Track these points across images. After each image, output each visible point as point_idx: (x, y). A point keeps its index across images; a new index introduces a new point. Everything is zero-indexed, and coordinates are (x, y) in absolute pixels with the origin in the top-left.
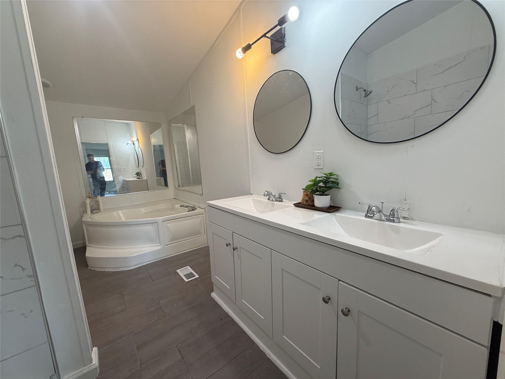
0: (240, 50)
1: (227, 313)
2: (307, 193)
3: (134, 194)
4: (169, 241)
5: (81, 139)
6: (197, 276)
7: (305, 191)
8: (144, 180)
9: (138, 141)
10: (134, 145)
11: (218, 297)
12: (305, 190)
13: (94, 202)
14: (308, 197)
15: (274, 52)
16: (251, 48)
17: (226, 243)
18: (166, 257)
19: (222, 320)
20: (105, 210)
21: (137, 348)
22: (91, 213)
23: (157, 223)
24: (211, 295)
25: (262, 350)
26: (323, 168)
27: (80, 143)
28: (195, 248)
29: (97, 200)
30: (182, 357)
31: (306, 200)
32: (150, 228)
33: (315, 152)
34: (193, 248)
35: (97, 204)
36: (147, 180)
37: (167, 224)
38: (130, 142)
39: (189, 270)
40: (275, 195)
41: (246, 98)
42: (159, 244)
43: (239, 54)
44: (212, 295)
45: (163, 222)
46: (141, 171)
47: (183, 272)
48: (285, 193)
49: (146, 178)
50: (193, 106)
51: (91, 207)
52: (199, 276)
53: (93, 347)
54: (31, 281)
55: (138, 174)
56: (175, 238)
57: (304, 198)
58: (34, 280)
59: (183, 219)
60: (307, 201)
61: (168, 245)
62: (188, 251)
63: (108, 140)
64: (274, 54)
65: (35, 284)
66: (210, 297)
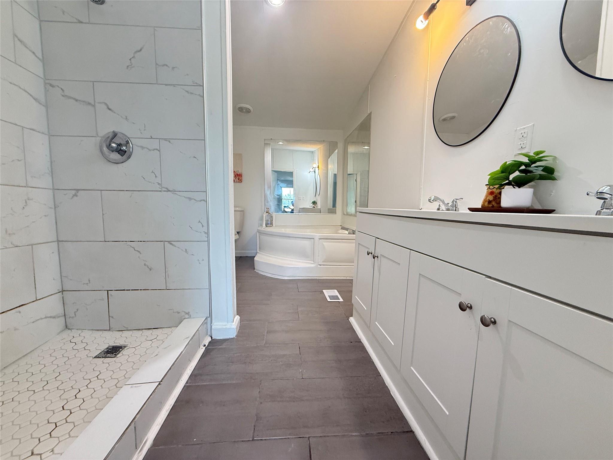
0: (421, 18)
1: (360, 339)
2: (492, 190)
3: (303, 215)
4: (323, 262)
5: (273, 167)
6: (341, 300)
7: (489, 188)
8: (319, 209)
9: (319, 168)
10: (315, 173)
11: (355, 322)
12: (489, 186)
13: (269, 217)
14: (494, 195)
15: (470, 3)
16: (436, 9)
17: (368, 251)
18: (317, 278)
19: (352, 342)
20: (276, 226)
21: (267, 332)
22: (265, 226)
23: (313, 240)
24: (349, 320)
25: (387, 385)
26: (529, 152)
27: (271, 171)
28: (350, 277)
29: (272, 215)
30: (300, 353)
31: (488, 201)
32: (306, 243)
33: (518, 129)
34: (348, 277)
35: (271, 219)
36: (320, 209)
37: (324, 243)
38: (311, 170)
39: (335, 293)
40: (448, 203)
41: (428, 82)
42: (313, 262)
43: (420, 23)
44: (351, 320)
45: (319, 239)
46: (317, 200)
47: (328, 293)
48: (461, 198)
49: (320, 206)
50: (369, 114)
51: (267, 221)
52: (343, 301)
53: (237, 315)
54: (206, 236)
55: (314, 203)
56: (330, 260)
57: (486, 198)
58: (207, 236)
59: (340, 240)
60: (490, 202)
61: (322, 266)
62: (342, 278)
63: (293, 169)
64: (471, 5)
65: (207, 240)
66: (347, 320)
